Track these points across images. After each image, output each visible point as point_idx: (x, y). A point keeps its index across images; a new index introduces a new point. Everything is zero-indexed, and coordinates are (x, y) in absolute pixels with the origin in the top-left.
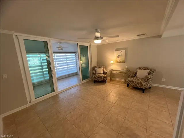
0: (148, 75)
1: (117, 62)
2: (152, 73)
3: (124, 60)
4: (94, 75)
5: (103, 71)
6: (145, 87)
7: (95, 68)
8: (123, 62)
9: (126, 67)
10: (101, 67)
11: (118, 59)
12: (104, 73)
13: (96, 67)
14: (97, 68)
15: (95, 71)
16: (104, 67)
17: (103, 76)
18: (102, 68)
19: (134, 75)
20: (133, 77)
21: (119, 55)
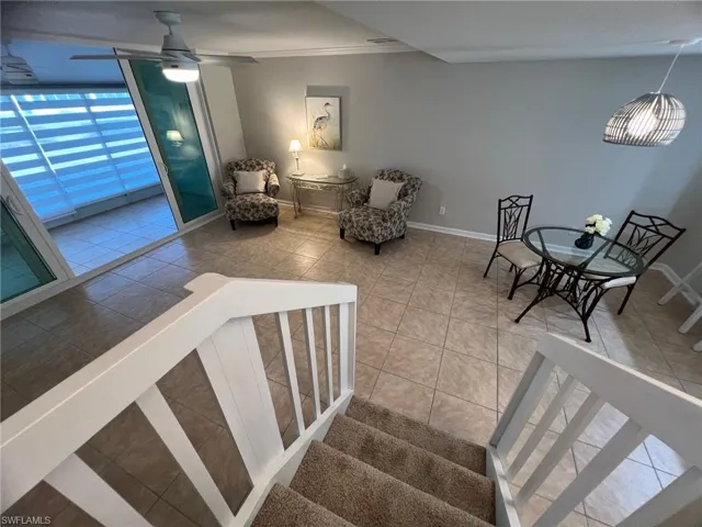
0: (399, 198)
1: (316, 145)
2: (410, 192)
3: (338, 137)
4: (230, 198)
5: (267, 180)
6: (380, 237)
7: (232, 170)
8: (335, 149)
9: (345, 167)
10: (259, 164)
11: (318, 132)
12: (269, 190)
13: (237, 165)
14: (241, 169)
15: (235, 182)
16: (272, 164)
17: (263, 204)
18: (262, 169)
19: (362, 197)
20: (358, 204)
21: (321, 118)
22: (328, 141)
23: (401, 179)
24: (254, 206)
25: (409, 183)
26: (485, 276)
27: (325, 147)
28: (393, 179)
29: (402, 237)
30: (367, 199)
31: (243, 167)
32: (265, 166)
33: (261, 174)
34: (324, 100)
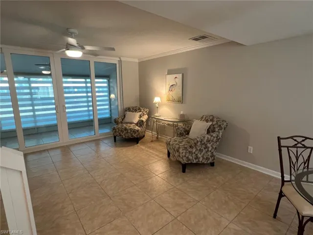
0: (208, 133)
1: (169, 100)
7: (126, 111)
8: (178, 102)
9: (182, 113)
10: (139, 109)
11: (171, 93)
13: (129, 108)
14: (129, 111)
15: (125, 117)
16: (147, 110)
19: (185, 130)
20: (181, 135)
21: (172, 85)
22: (175, 97)
23: (212, 120)
24: (126, 129)
25: (217, 123)
26: (275, 216)
27: (173, 101)
28: (207, 121)
29: (212, 164)
30: (188, 132)
31: (131, 110)
32: (142, 111)
33: (138, 114)
34: (175, 76)
